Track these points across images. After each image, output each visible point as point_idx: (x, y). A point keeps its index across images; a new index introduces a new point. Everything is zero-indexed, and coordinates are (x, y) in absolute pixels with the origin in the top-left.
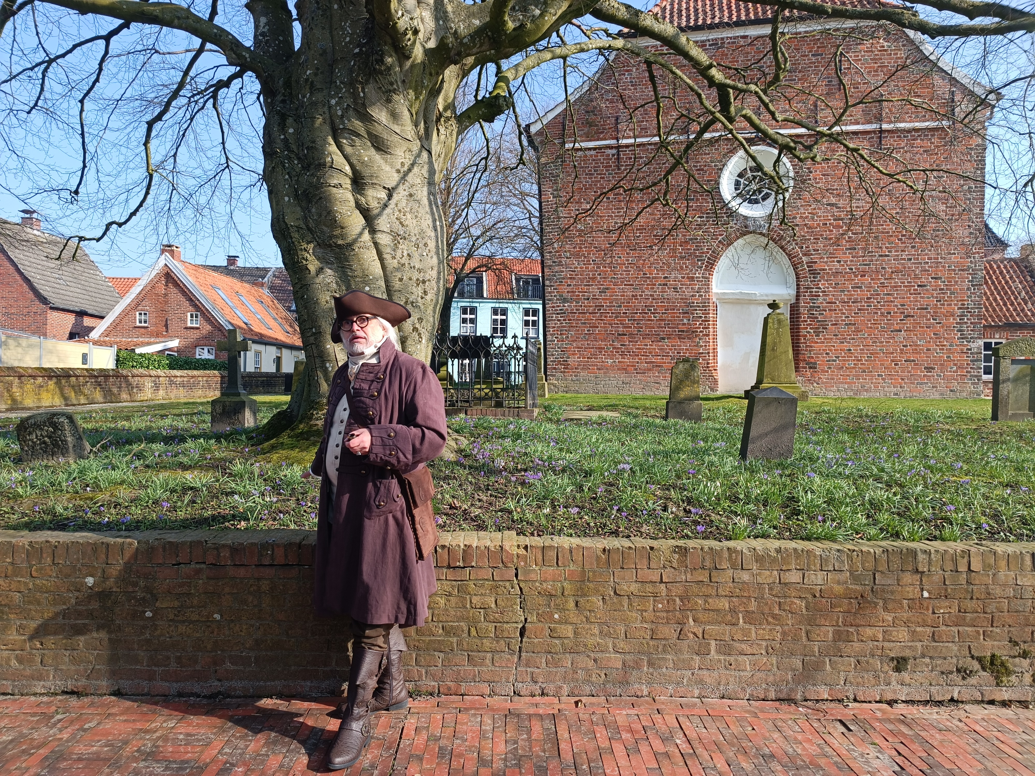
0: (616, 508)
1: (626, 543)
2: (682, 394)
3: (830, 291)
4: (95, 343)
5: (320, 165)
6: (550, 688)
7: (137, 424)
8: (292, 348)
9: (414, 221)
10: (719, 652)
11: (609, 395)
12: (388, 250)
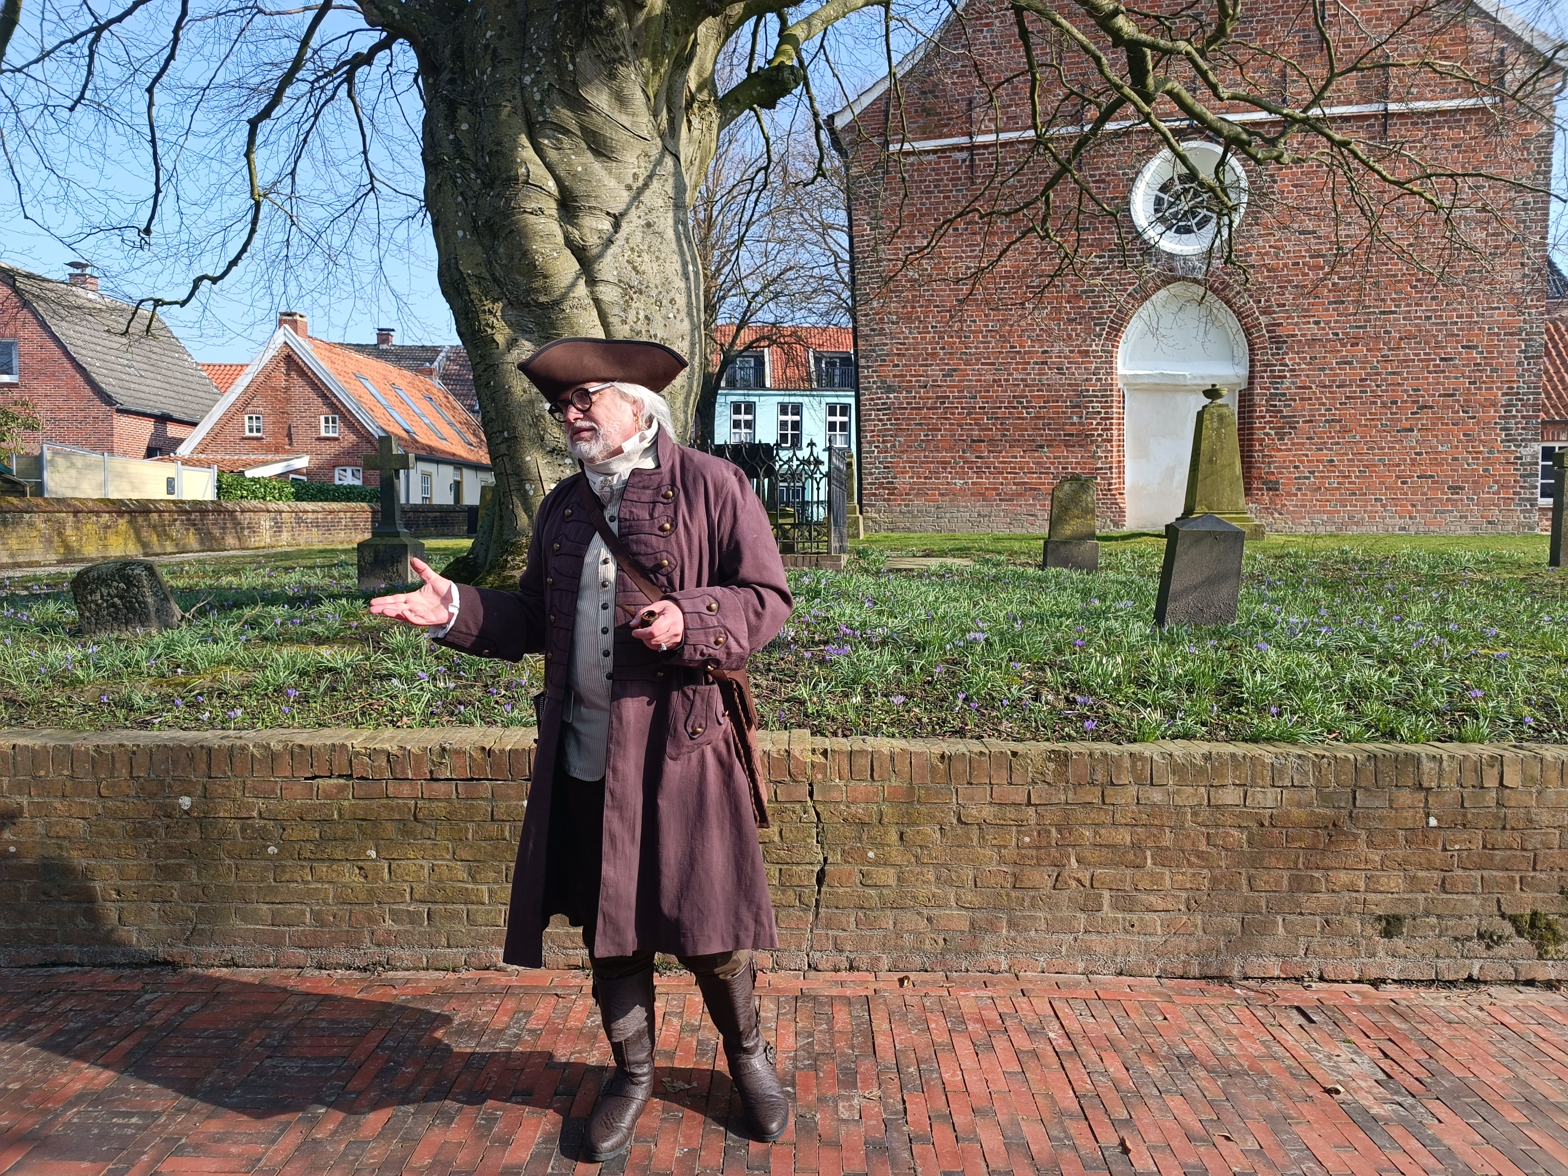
0: (961, 696)
1: (976, 747)
2: (1068, 530)
3: (1303, 370)
4: (186, 462)
5: (509, 179)
6: (863, 960)
7: (249, 580)
8: (477, 467)
9: (655, 265)
10: (1115, 907)
11: (958, 535)
12: (616, 310)
